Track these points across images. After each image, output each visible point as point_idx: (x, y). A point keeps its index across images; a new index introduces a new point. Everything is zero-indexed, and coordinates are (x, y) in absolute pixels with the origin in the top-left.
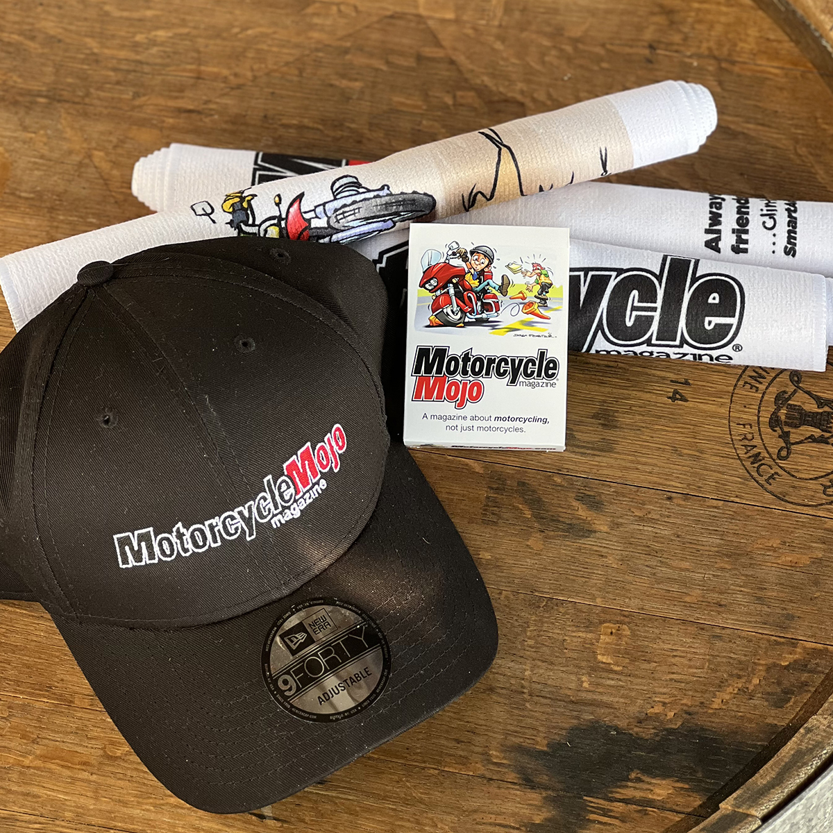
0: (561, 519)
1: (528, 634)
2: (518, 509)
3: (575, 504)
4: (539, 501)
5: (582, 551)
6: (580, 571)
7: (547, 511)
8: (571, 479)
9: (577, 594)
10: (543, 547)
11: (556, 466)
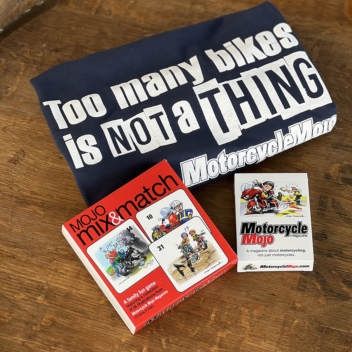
0: (335, 291)
1: (317, 344)
2: (314, 284)
3: (342, 284)
4: (325, 281)
5: (344, 307)
6: (343, 316)
7: (329, 286)
8: (340, 272)
9: (342, 327)
10: (326, 303)
11: (333, 266)
